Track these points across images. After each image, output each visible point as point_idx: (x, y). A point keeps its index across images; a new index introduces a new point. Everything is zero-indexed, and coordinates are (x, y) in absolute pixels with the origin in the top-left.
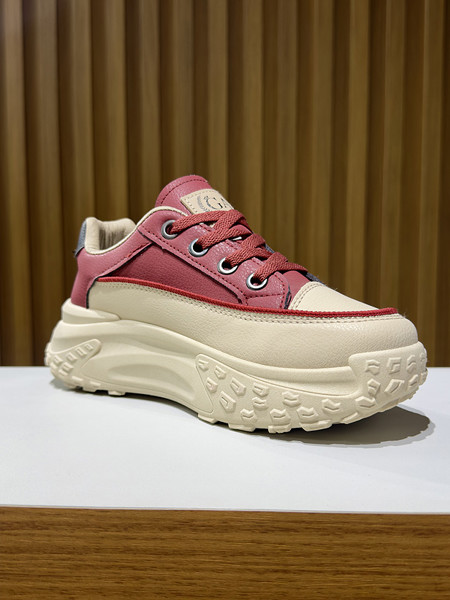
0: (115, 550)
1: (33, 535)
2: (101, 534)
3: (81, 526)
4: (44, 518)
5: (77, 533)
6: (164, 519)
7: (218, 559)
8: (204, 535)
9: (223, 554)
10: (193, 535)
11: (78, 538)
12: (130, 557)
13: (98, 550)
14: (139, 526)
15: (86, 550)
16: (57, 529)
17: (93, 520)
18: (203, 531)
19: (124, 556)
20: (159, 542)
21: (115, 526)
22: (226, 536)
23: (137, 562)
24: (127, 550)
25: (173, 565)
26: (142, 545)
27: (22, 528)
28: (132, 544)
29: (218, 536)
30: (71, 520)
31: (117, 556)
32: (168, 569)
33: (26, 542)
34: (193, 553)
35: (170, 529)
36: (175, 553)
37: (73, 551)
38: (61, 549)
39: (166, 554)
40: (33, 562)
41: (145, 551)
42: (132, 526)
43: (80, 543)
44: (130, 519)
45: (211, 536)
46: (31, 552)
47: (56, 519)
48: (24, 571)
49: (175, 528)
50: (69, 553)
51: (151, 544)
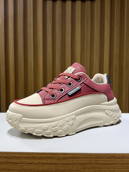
0: (94, 164)
1: (73, 160)
2: (91, 160)
3: (86, 158)
4: (76, 156)
5: (85, 160)
6: (107, 156)
7: (120, 165)
8: (117, 160)
9: (122, 164)
10: (114, 160)
11: (85, 161)
12: (98, 165)
13: (90, 164)
14: (101, 158)
15: (87, 164)
16: (79, 159)
17: (89, 156)
18: (117, 159)
19: (97, 165)
20: (106, 161)
21: (94, 157)
22: (123, 160)
23: (100, 166)
24: (97, 164)
25: (109, 167)
26: (101, 162)
27: (70, 158)
28: (99, 162)
29: (121, 160)
30: (83, 156)
31: (95, 165)
32: (108, 168)
33: (71, 162)
34: (114, 164)
35: (109, 158)
36: (109, 164)
37: (83, 164)
38: (80, 164)
39: (107, 164)
40: (73, 167)
41: (102, 164)
42: (99, 158)
43: (85, 162)
44: (98, 156)
45: (119, 160)
46: (72, 165)
47: (79, 156)
48: (70, 169)
49: (110, 158)
50: (82, 165)
51: (104, 162)
